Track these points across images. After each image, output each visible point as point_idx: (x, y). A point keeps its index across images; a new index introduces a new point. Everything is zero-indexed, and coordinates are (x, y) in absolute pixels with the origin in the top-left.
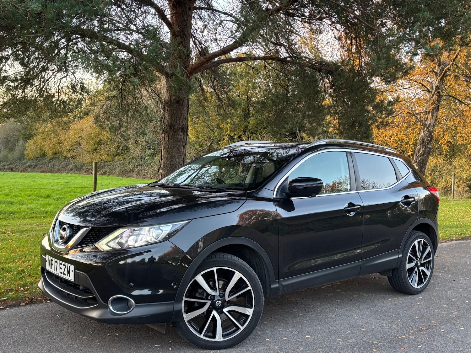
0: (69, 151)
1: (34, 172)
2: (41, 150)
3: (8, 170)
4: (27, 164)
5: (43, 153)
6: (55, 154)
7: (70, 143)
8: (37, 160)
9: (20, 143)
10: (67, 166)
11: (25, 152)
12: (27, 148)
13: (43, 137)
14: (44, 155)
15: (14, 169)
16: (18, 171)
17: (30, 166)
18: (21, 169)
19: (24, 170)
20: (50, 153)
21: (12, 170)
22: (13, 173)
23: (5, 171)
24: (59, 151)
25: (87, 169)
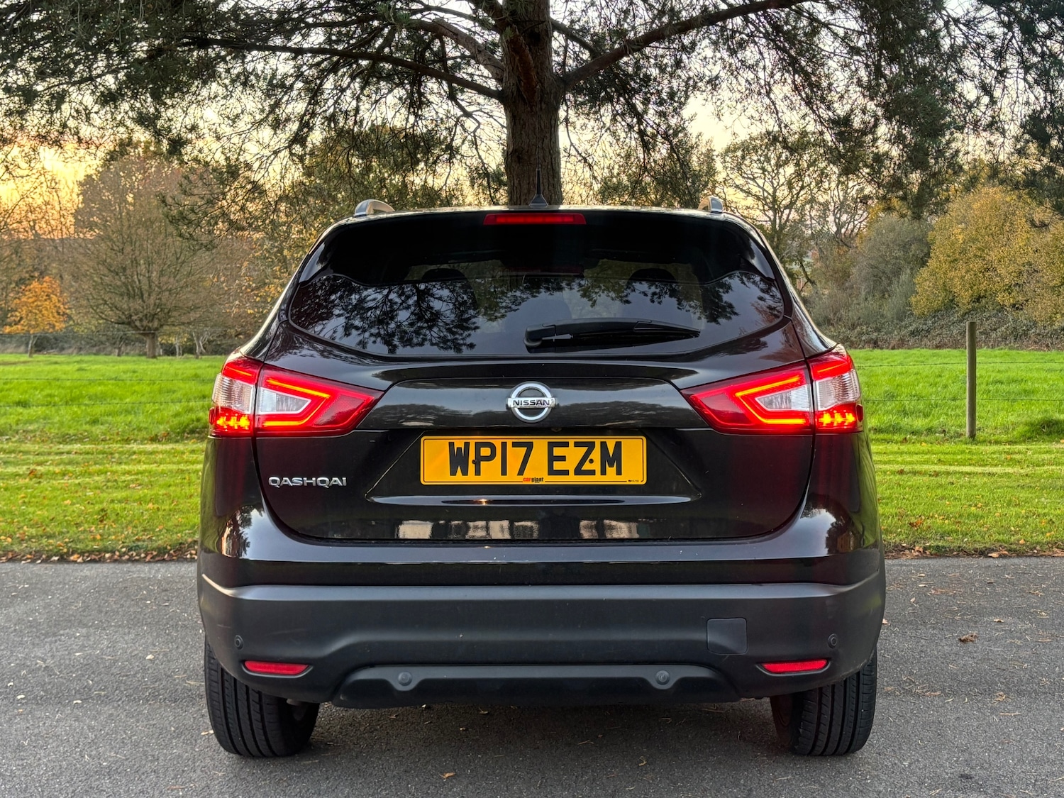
0: (1009, 289)
1: (920, 346)
2: (946, 290)
3: (866, 346)
4: (911, 328)
5: (951, 298)
6: (978, 299)
7: (1011, 269)
8: (934, 317)
9: (904, 277)
10: (995, 330)
11: (913, 300)
12: (918, 288)
13: (952, 259)
14: (951, 304)
15: (879, 343)
16: (888, 348)
17: (912, 333)
18: (894, 342)
19: (901, 344)
20: (965, 297)
21: (875, 344)
22: (877, 352)
23: (860, 348)
24: (986, 291)
25: (1039, 334)
